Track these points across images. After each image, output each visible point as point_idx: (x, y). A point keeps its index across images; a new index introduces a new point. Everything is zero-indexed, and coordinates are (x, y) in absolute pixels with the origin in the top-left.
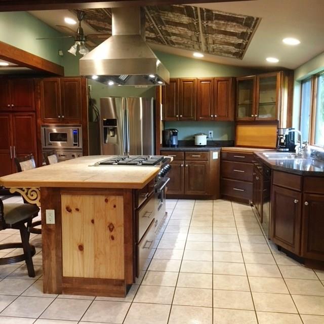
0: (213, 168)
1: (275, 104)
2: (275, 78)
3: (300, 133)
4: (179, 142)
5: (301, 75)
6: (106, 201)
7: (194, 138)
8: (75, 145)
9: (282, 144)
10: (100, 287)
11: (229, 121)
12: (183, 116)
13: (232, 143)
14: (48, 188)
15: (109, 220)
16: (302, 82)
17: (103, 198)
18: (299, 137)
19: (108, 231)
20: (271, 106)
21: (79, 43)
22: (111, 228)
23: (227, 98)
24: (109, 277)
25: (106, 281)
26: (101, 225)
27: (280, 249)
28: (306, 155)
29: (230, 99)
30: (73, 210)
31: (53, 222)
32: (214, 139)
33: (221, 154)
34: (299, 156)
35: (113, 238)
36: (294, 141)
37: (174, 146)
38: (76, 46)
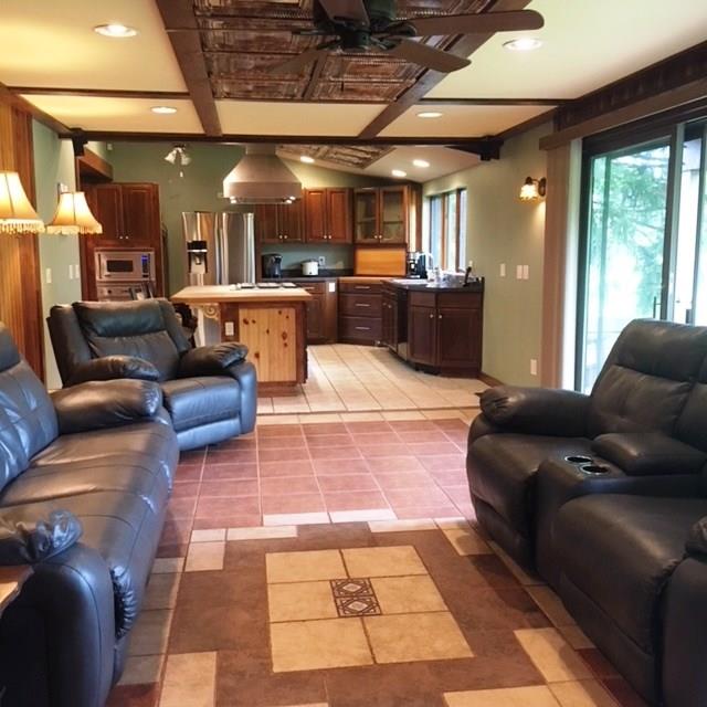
0: (329, 304)
1: (403, 223)
2: (402, 193)
3: (431, 255)
4: (281, 271)
5: (430, 192)
6: (280, 313)
7: (302, 266)
8: (144, 276)
9: (413, 270)
10: (275, 389)
11: (346, 245)
12: (289, 237)
13: (351, 272)
14: (227, 303)
15: (282, 330)
16: (432, 198)
17: (276, 311)
18: (430, 259)
19: (281, 339)
20: (397, 225)
21: (180, 150)
22: (284, 336)
23: (344, 215)
24: (282, 379)
25: (280, 384)
26: (276, 335)
27: (418, 368)
28: (439, 279)
29: (347, 217)
30: (250, 322)
31: (232, 333)
32: (327, 267)
33: (338, 285)
34: (432, 280)
35: (286, 345)
36: (424, 267)
37: (277, 276)
38: (175, 152)
